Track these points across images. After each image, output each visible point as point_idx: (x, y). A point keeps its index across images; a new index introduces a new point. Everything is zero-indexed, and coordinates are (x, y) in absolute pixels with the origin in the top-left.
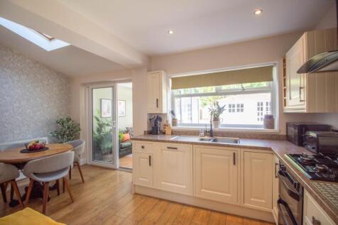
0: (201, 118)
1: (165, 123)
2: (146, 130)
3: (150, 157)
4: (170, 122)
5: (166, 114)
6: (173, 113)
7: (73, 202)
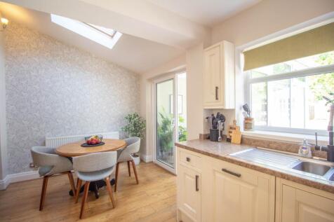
0: (312, 118)
1: (231, 124)
2: (202, 133)
3: (197, 177)
4: (241, 123)
5: (232, 111)
6: (246, 108)
7: (114, 208)
